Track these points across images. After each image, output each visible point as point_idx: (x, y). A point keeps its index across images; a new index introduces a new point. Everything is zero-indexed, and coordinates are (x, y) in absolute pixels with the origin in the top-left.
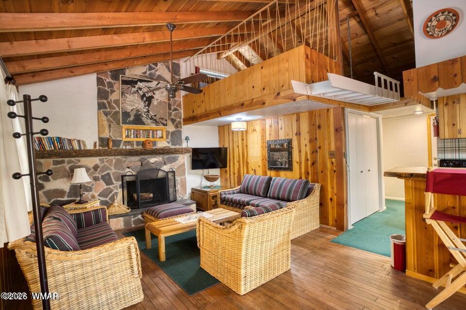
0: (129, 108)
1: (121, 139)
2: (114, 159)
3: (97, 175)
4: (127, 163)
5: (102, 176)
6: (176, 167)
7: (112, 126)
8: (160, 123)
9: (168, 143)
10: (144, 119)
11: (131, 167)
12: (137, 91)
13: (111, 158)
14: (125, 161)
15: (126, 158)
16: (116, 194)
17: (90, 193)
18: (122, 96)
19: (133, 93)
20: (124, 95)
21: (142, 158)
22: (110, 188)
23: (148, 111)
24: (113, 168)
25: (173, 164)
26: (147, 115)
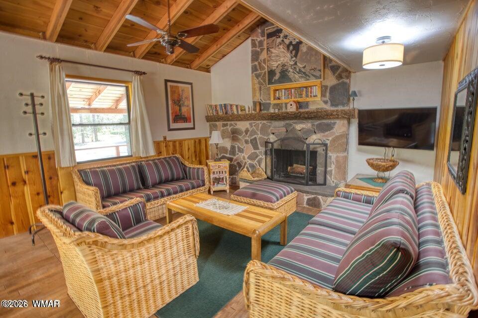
0: (274, 65)
1: (269, 102)
2: (260, 123)
3: (247, 138)
4: (271, 128)
5: (251, 140)
6: (330, 139)
7: (262, 88)
8: (312, 77)
9: (326, 102)
10: (291, 74)
11: (275, 133)
12: (283, 41)
13: (258, 122)
14: (270, 126)
15: (271, 123)
16: (261, 159)
17: (243, 155)
18: (267, 52)
19: (278, 46)
20: (269, 51)
21: (287, 124)
22: (256, 153)
23: (296, 64)
24: (259, 133)
25: (327, 133)
26: (295, 68)
